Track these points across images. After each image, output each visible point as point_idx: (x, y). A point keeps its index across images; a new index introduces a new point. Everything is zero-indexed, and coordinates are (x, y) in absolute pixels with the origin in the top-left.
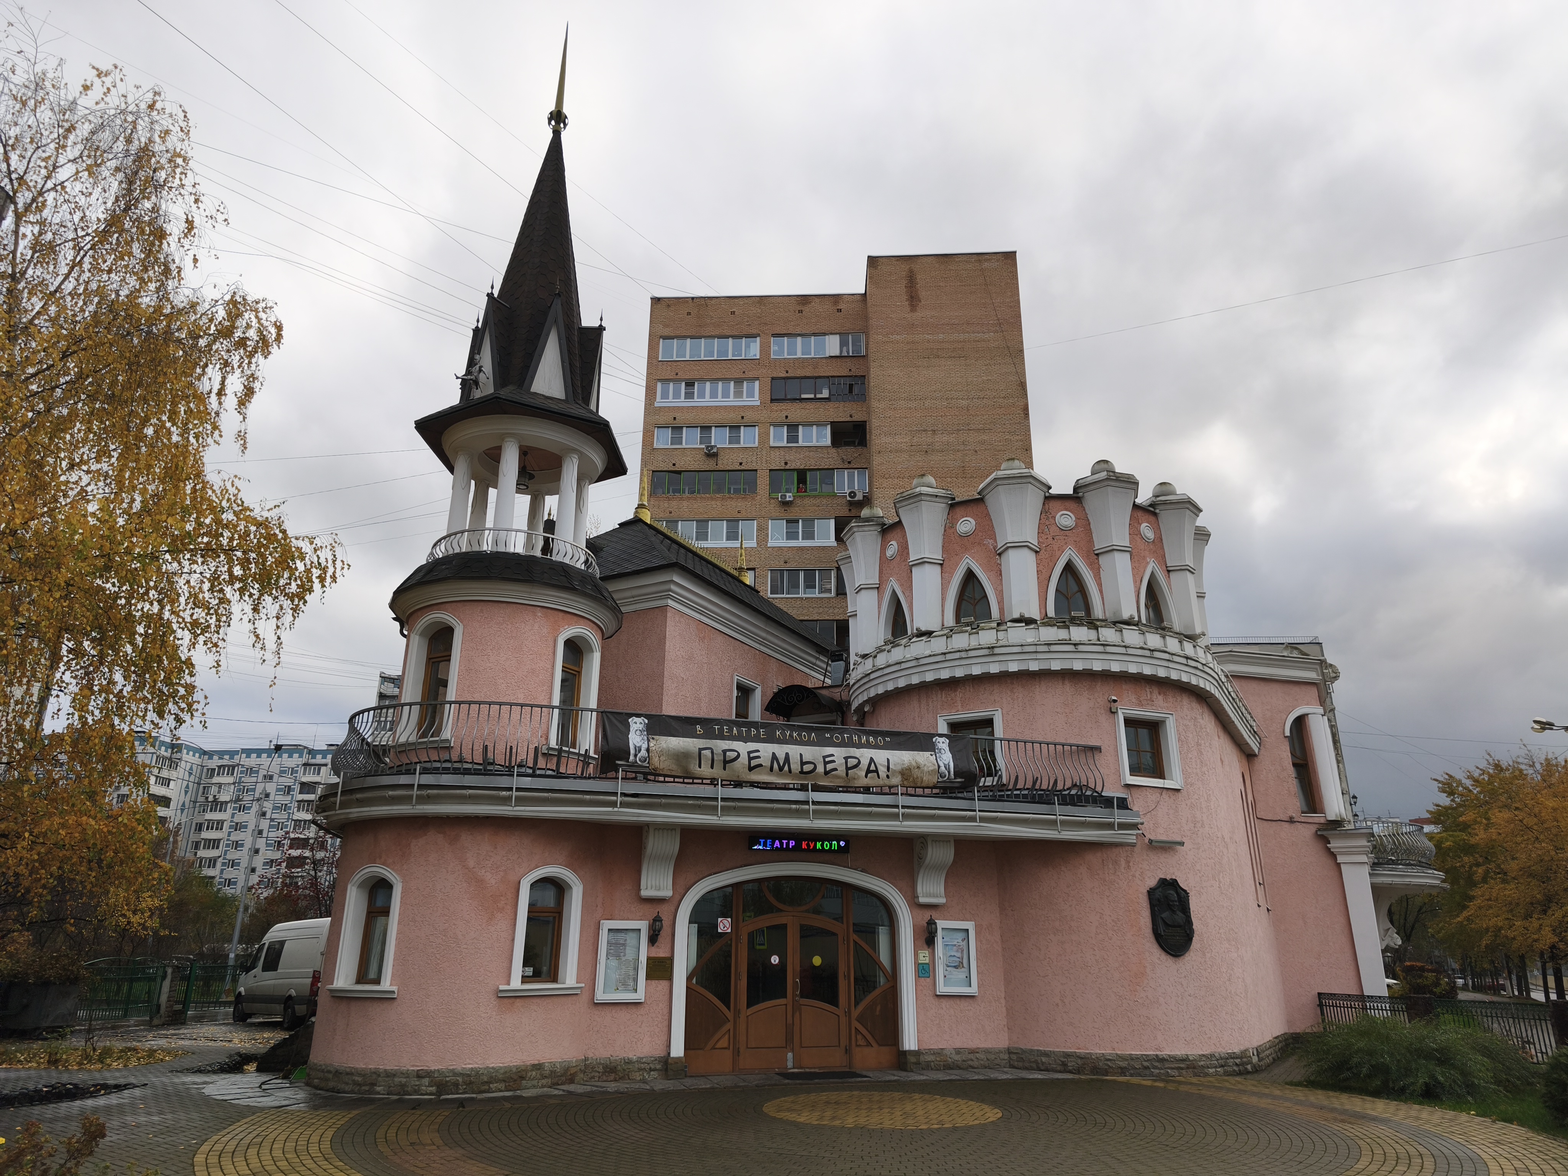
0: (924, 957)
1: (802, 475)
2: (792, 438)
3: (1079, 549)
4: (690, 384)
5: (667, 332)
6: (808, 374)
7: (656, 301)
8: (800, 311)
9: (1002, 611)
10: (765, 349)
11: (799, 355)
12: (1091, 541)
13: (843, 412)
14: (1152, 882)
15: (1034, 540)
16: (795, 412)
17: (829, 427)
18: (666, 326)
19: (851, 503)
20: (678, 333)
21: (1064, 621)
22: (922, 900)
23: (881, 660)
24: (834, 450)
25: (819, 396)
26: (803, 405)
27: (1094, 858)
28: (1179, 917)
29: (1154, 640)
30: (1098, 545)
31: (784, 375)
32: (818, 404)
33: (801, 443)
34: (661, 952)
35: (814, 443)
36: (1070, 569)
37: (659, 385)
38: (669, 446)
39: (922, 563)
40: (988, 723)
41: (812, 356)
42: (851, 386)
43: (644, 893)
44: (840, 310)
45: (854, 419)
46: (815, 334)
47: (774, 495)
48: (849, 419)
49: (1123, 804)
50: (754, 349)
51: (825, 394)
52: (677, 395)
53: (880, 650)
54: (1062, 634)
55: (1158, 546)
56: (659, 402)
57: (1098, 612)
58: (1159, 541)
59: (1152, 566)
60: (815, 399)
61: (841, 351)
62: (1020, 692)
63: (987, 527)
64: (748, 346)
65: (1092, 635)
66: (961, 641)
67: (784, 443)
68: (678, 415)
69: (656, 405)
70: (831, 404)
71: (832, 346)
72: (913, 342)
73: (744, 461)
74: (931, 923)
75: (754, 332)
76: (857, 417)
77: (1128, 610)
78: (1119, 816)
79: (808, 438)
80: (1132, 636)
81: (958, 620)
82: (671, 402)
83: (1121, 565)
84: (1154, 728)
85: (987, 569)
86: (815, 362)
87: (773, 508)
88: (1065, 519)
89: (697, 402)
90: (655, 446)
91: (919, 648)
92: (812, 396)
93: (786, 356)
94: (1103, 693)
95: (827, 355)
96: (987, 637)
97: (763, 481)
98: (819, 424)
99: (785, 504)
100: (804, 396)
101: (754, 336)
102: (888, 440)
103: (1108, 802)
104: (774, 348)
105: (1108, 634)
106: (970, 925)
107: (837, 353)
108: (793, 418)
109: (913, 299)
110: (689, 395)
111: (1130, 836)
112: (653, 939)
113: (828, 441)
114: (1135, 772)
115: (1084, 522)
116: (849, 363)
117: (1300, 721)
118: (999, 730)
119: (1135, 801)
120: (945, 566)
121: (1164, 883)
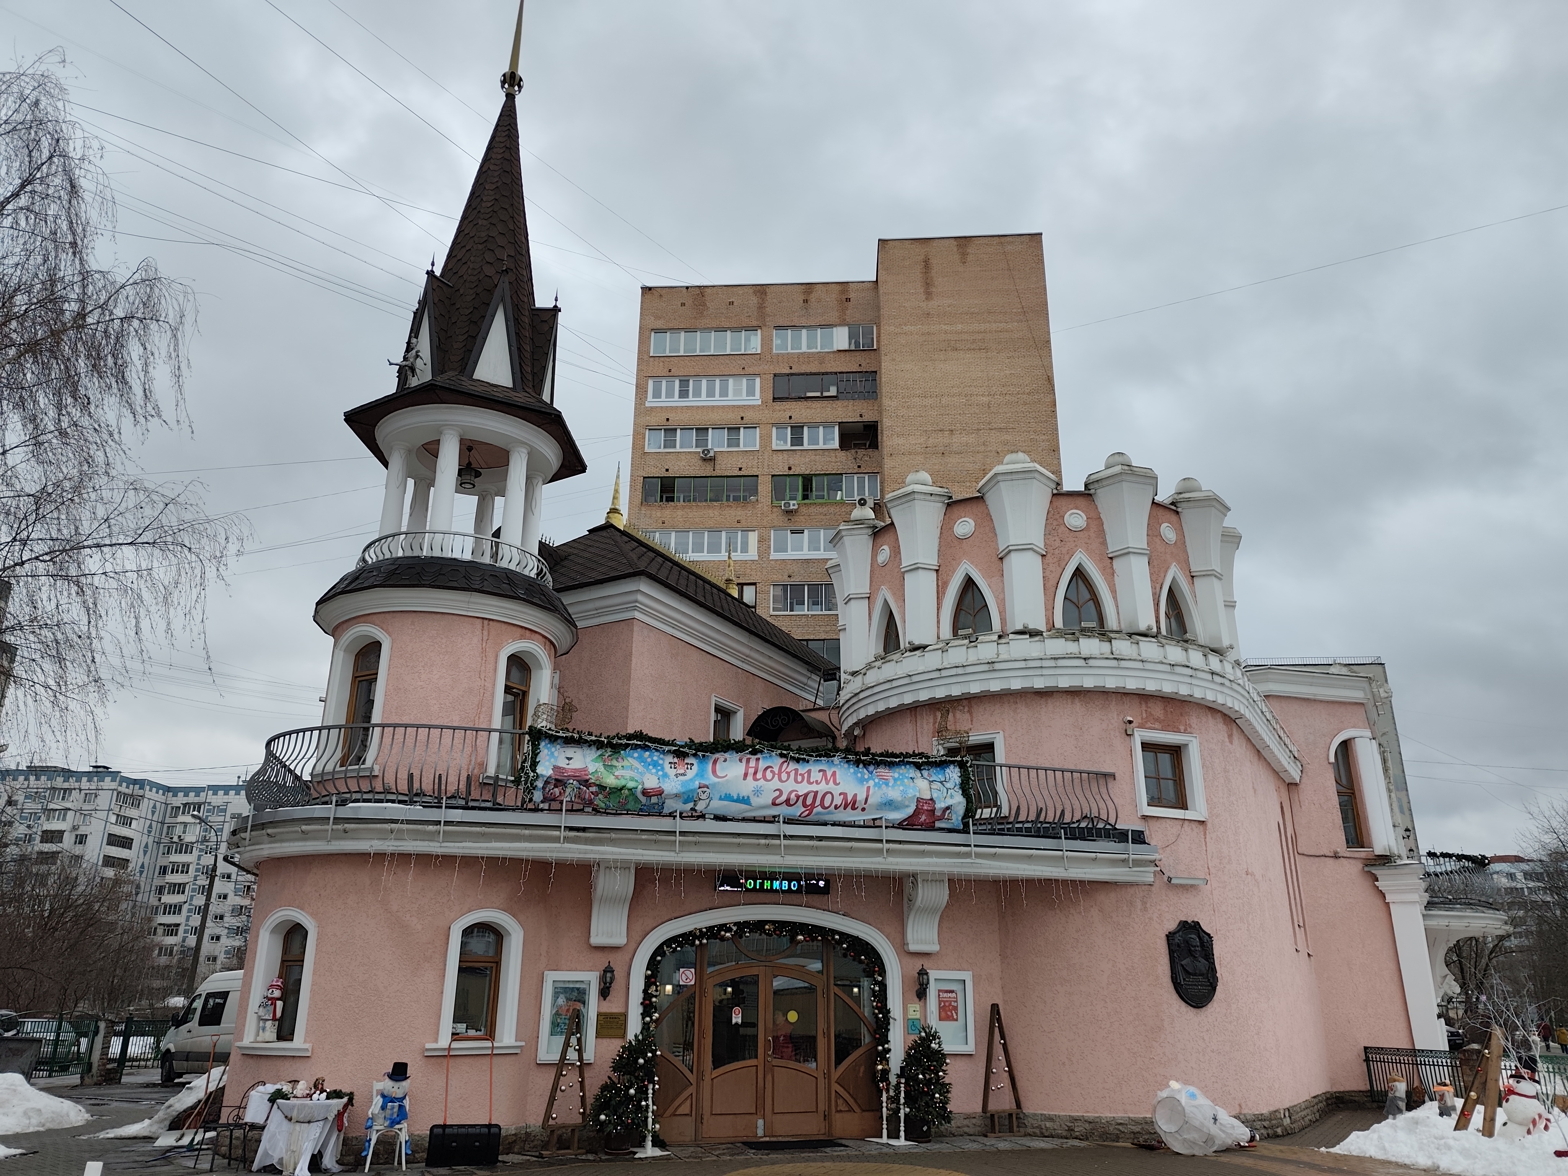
0: (915, 1010)
1: (807, 480)
2: (797, 440)
3: (1090, 552)
4: (684, 383)
5: (659, 324)
6: (814, 370)
7: (647, 290)
8: (805, 301)
9: (1003, 621)
10: (766, 343)
11: (804, 349)
12: (1104, 543)
13: (852, 411)
14: (1172, 926)
15: (1039, 542)
16: (800, 412)
17: (837, 428)
18: (657, 317)
20: (671, 326)
21: (1072, 633)
22: (913, 948)
23: (872, 677)
24: (843, 453)
25: (826, 394)
26: (809, 403)
27: (1107, 899)
28: (1202, 964)
29: (1175, 653)
30: (1113, 547)
31: (788, 371)
32: (825, 403)
33: (806, 446)
34: (612, 1006)
35: (821, 446)
36: (1079, 573)
37: (651, 383)
38: (662, 450)
39: (915, 568)
40: (989, 747)
41: (819, 350)
42: (861, 382)
43: (595, 940)
44: (848, 299)
45: (865, 419)
46: (822, 326)
47: (776, 503)
48: (859, 419)
49: (1139, 838)
50: (754, 343)
51: (833, 391)
52: (670, 394)
53: (869, 666)
54: (1070, 647)
55: (1181, 547)
56: (651, 402)
57: (1112, 622)
58: (1181, 543)
59: (1174, 572)
60: (822, 397)
61: (850, 344)
62: (1023, 712)
63: (987, 529)
64: (748, 340)
65: (1105, 647)
66: (959, 655)
67: (788, 446)
68: (670, 416)
69: (647, 404)
70: (839, 403)
71: (840, 338)
72: (929, 333)
73: (744, 466)
74: (923, 973)
75: (755, 323)
76: (868, 417)
77: (1146, 620)
78: (1134, 851)
79: (814, 440)
80: (1149, 649)
81: (955, 634)
82: (664, 401)
83: (1139, 569)
84: (1176, 752)
85: (987, 576)
86: (821, 357)
87: (777, 517)
88: (1075, 518)
89: (691, 401)
90: (647, 450)
91: (912, 664)
92: (818, 394)
93: (790, 350)
94: (1117, 713)
95: (835, 349)
96: (986, 649)
97: (765, 487)
98: (827, 425)
99: (789, 512)
100: (809, 394)
101: (754, 329)
102: (901, 441)
103: (1122, 836)
104: (776, 342)
105: (1122, 646)
106: (967, 976)
107: (846, 347)
108: (798, 418)
109: (928, 284)
110: (684, 394)
111: (1146, 874)
112: (604, 992)
113: (836, 444)
114: (1153, 802)
115: (1096, 521)
116: (859, 358)
117: (1345, 746)
118: (1000, 756)
119: (1154, 834)
120: (942, 574)
121: (1185, 926)
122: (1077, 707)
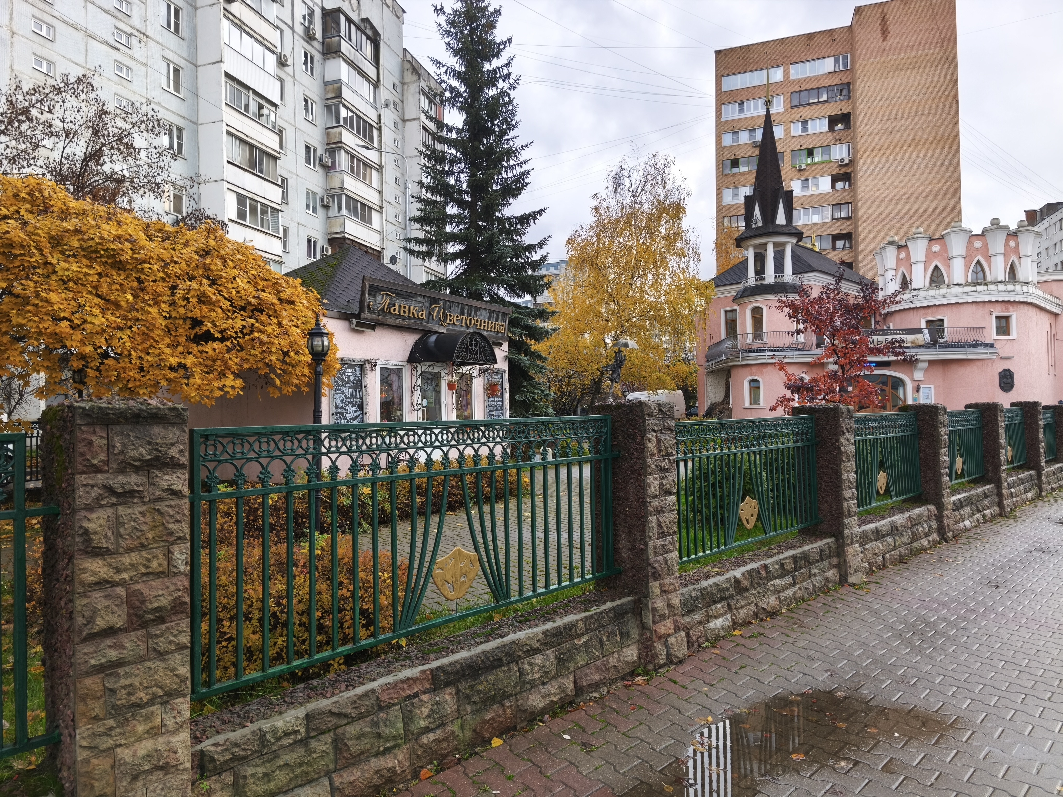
0: (916, 395)
1: (811, 152)
2: (805, 129)
3: (983, 255)
4: (741, 104)
5: (726, 72)
6: (814, 87)
7: (718, 53)
8: (808, 45)
9: (949, 281)
10: (786, 74)
11: (808, 74)
12: (988, 251)
13: (835, 109)
14: (1001, 370)
15: (964, 254)
16: (806, 112)
17: (827, 119)
18: (725, 68)
19: (841, 166)
20: (733, 71)
21: (974, 283)
22: (916, 379)
24: (830, 134)
25: (820, 100)
26: (811, 107)
27: (980, 363)
28: (1010, 380)
29: (1010, 287)
30: (991, 252)
31: (799, 89)
32: (821, 105)
33: (810, 131)
35: (818, 130)
36: (978, 262)
37: (723, 106)
38: (731, 144)
39: (916, 263)
40: (942, 320)
41: (817, 74)
42: (841, 91)
44: (834, 40)
45: (844, 112)
46: (818, 59)
47: (794, 166)
48: (840, 112)
49: (992, 346)
50: (780, 75)
51: (824, 98)
52: (734, 112)
54: (973, 289)
55: (1016, 250)
56: (724, 118)
57: (989, 278)
58: (1017, 246)
59: (1013, 257)
60: (819, 102)
61: (835, 68)
62: (955, 309)
63: (945, 248)
64: (775, 73)
65: (986, 288)
66: (932, 292)
67: (800, 133)
68: (735, 125)
69: (722, 120)
70: (828, 104)
71: (828, 65)
72: (884, 62)
74: (919, 386)
75: (780, 63)
76: (845, 111)
77: (1001, 278)
78: (990, 350)
79: (814, 128)
80: (1001, 287)
81: (931, 284)
82: (731, 116)
83: (1000, 259)
84: (1007, 318)
85: (944, 265)
86: (818, 78)
87: (795, 174)
88: (978, 244)
89: (746, 114)
90: (723, 145)
91: (914, 295)
92: (816, 101)
93: (800, 76)
94: (988, 307)
95: (826, 72)
96: (943, 291)
97: (788, 158)
98: (821, 118)
99: (802, 170)
100: (811, 101)
101: (779, 66)
102: (867, 128)
103: (986, 345)
104: (792, 72)
105: (992, 287)
106: (932, 386)
107: (832, 69)
108: (805, 117)
109: (885, 32)
110: (741, 111)
111: (994, 356)
113: (826, 128)
114: (998, 334)
115: (986, 246)
116: (840, 76)
118: (946, 324)
119: (997, 345)
120: (926, 264)
121: (1005, 370)
122: (974, 306)
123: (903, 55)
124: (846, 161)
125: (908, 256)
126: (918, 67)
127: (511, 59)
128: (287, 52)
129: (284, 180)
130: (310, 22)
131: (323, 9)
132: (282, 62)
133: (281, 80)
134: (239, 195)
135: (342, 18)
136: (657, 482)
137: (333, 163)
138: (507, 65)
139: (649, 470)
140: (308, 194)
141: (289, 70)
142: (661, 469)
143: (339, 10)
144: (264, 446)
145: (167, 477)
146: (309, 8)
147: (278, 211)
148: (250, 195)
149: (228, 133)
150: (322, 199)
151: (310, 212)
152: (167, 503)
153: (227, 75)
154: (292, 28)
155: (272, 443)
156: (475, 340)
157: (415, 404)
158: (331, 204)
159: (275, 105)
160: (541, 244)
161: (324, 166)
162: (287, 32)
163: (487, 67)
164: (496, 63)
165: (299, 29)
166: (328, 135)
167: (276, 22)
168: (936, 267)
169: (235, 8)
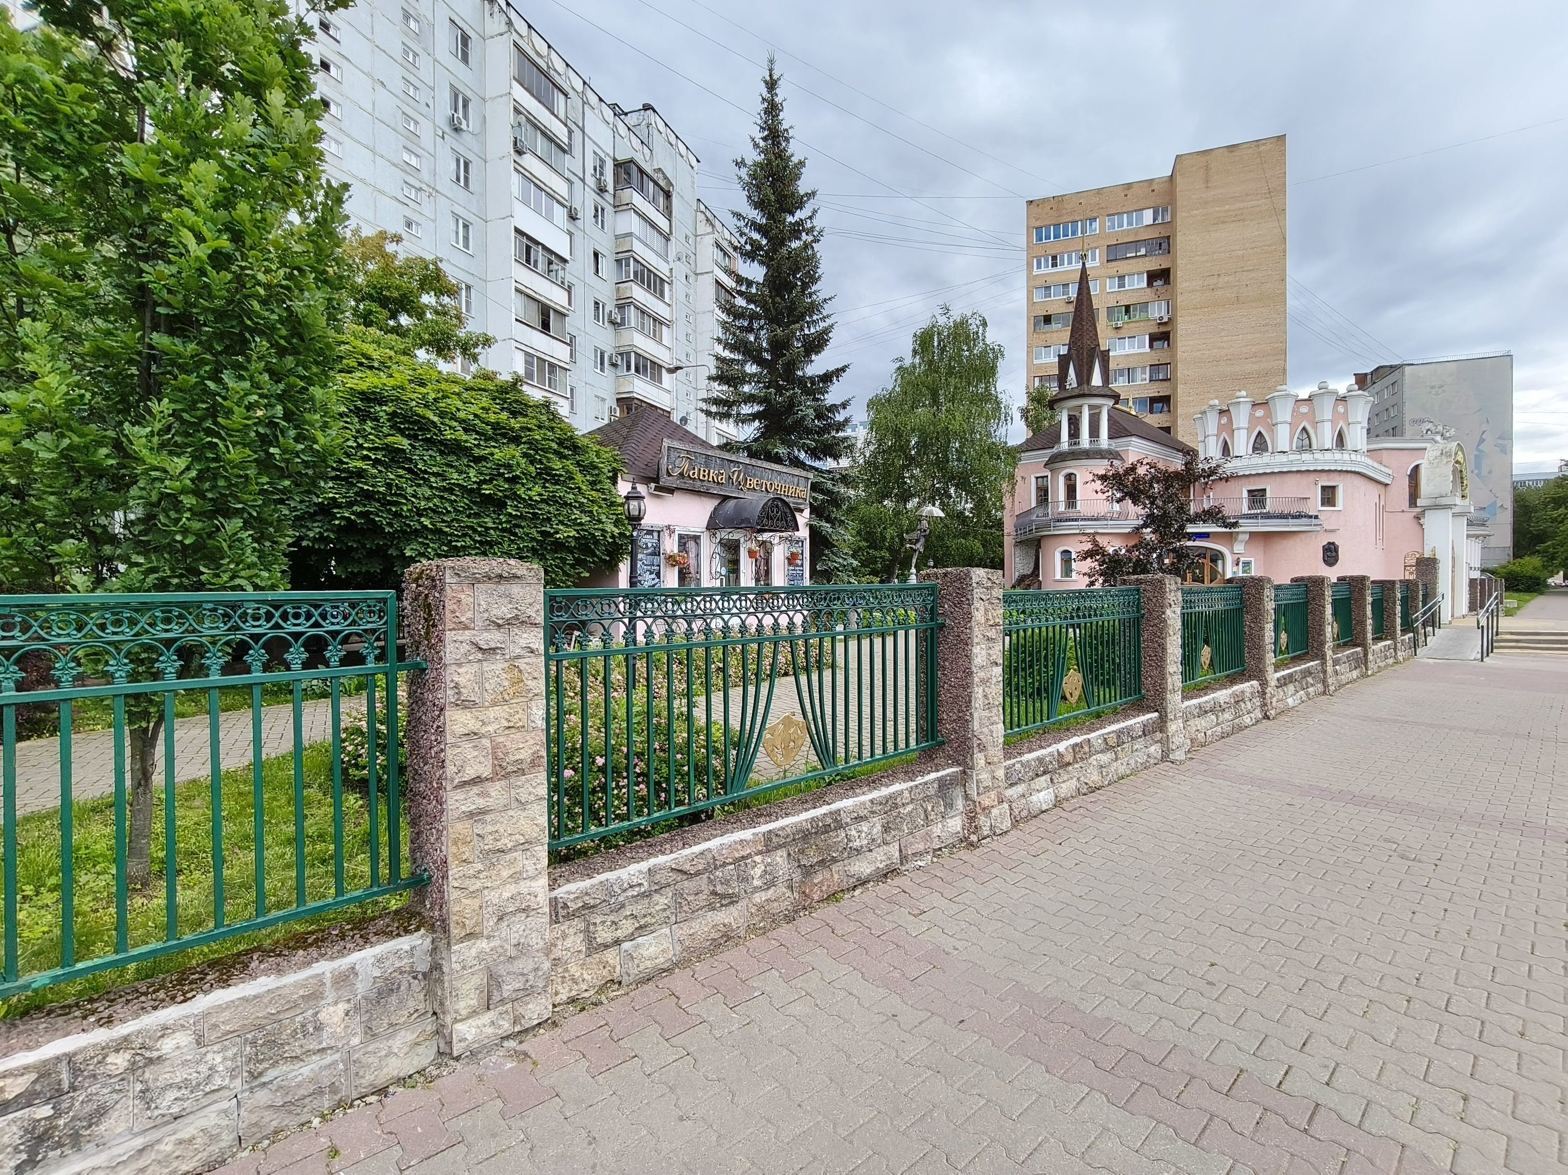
0: (1235, 569)
1: (1127, 308)
2: (1121, 285)
3: (1309, 422)
4: (1054, 257)
6: (1131, 240)
7: (1030, 203)
8: (1126, 195)
9: (1273, 448)
10: (1100, 224)
11: (1125, 227)
12: (1315, 418)
13: (1155, 264)
14: (1325, 543)
15: (1289, 420)
16: (1123, 267)
17: (1145, 275)
18: (1037, 219)
19: (1159, 324)
21: (1301, 450)
22: (1235, 551)
24: (1148, 290)
25: (1138, 254)
26: (1128, 261)
27: (1302, 536)
28: (1334, 554)
29: (1338, 456)
30: (1318, 418)
31: (1115, 242)
32: (1138, 260)
33: (1127, 288)
35: (1136, 286)
36: (1304, 429)
37: (1035, 261)
38: (1044, 300)
39: (1239, 429)
40: (1264, 490)
41: (1134, 226)
42: (1161, 244)
44: (1153, 190)
46: (1136, 211)
48: (1159, 267)
49: (1316, 517)
51: (1143, 252)
52: (1046, 266)
54: (1298, 457)
55: (1345, 415)
56: (1035, 272)
57: (1315, 446)
58: (1346, 411)
59: (1341, 423)
60: (1136, 256)
61: (1154, 220)
62: (1278, 478)
63: (1269, 414)
65: (1311, 456)
66: (1255, 460)
67: (1116, 289)
68: (1047, 279)
69: (1034, 274)
70: (1147, 259)
71: (1148, 217)
72: (1206, 213)
74: (1238, 558)
76: (1164, 266)
77: (1328, 445)
78: (1314, 521)
79: (1131, 284)
80: (1328, 456)
81: (1253, 452)
82: (1043, 271)
83: (1328, 426)
84: (1333, 488)
85: (1268, 431)
86: (1136, 231)
88: (1304, 409)
89: (1059, 268)
90: (1035, 300)
91: (1236, 462)
92: (1134, 255)
93: (1116, 229)
94: (1312, 477)
95: (1144, 225)
96: (1266, 458)
97: (1101, 314)
98: (1139, 273)
99: (1115, 327)
100: (1128, 255)
101: (1093, 216)
103: (1311, 517)
104: (1108, 224)
105: (1318, 455)
106: (1252, 559)
107: (1151, 223)
108: (1121, 271)
109: (1207, 181)
110: (1054, 264)
111: (1317, 528)
113: (1144, 284)
114: (1323, 504)
115: (1313, 411)
116: (1160, 229)
117: (1417, 467)
118: (1268, 495)
119: (1321, 516)
120: (1249, 431)
121: (1329, 543)
122: (1298, 475)
123: (1227, 207)
124: (1165, 320)
125: (1230, 420)
126: (1243, 220)
127: (815, 212)
128: (577, 205)
129: (573, 338)
130: (601, 174)
131: (615, 160)
132: (573, 217)
133: (571, 234)
134: (527, 354)
135: (634, 169)
136: (984, 652)
137: (623, 319)
138: (810, 218)
139: (976, 640)
140: (596, 351)
141: (579, 223)
142: (989, 639)
143: (632, 161)
144: (606, 608)
145: (525, 635)
146: (601, 160)
147: (566, 369)
148: (539, 354)
149: (517, 290)
150: (611, 358)
151: (598, 371)
152: (526, 660)
153: (517, 230)
154: (583, 180)
155: (613, 605)
156: (777, 506)
157: (713, 571)
158: (619, 363)
159: (565, 261)
160: (844, 405)
161: (613, 323)
162: (578, 184)
163: (790, 219)
164: (799, 215)
165: (591, 181)
166: (618, 290)
167: (567, 174)
168: (1260, 433)
169: (529, 161)
